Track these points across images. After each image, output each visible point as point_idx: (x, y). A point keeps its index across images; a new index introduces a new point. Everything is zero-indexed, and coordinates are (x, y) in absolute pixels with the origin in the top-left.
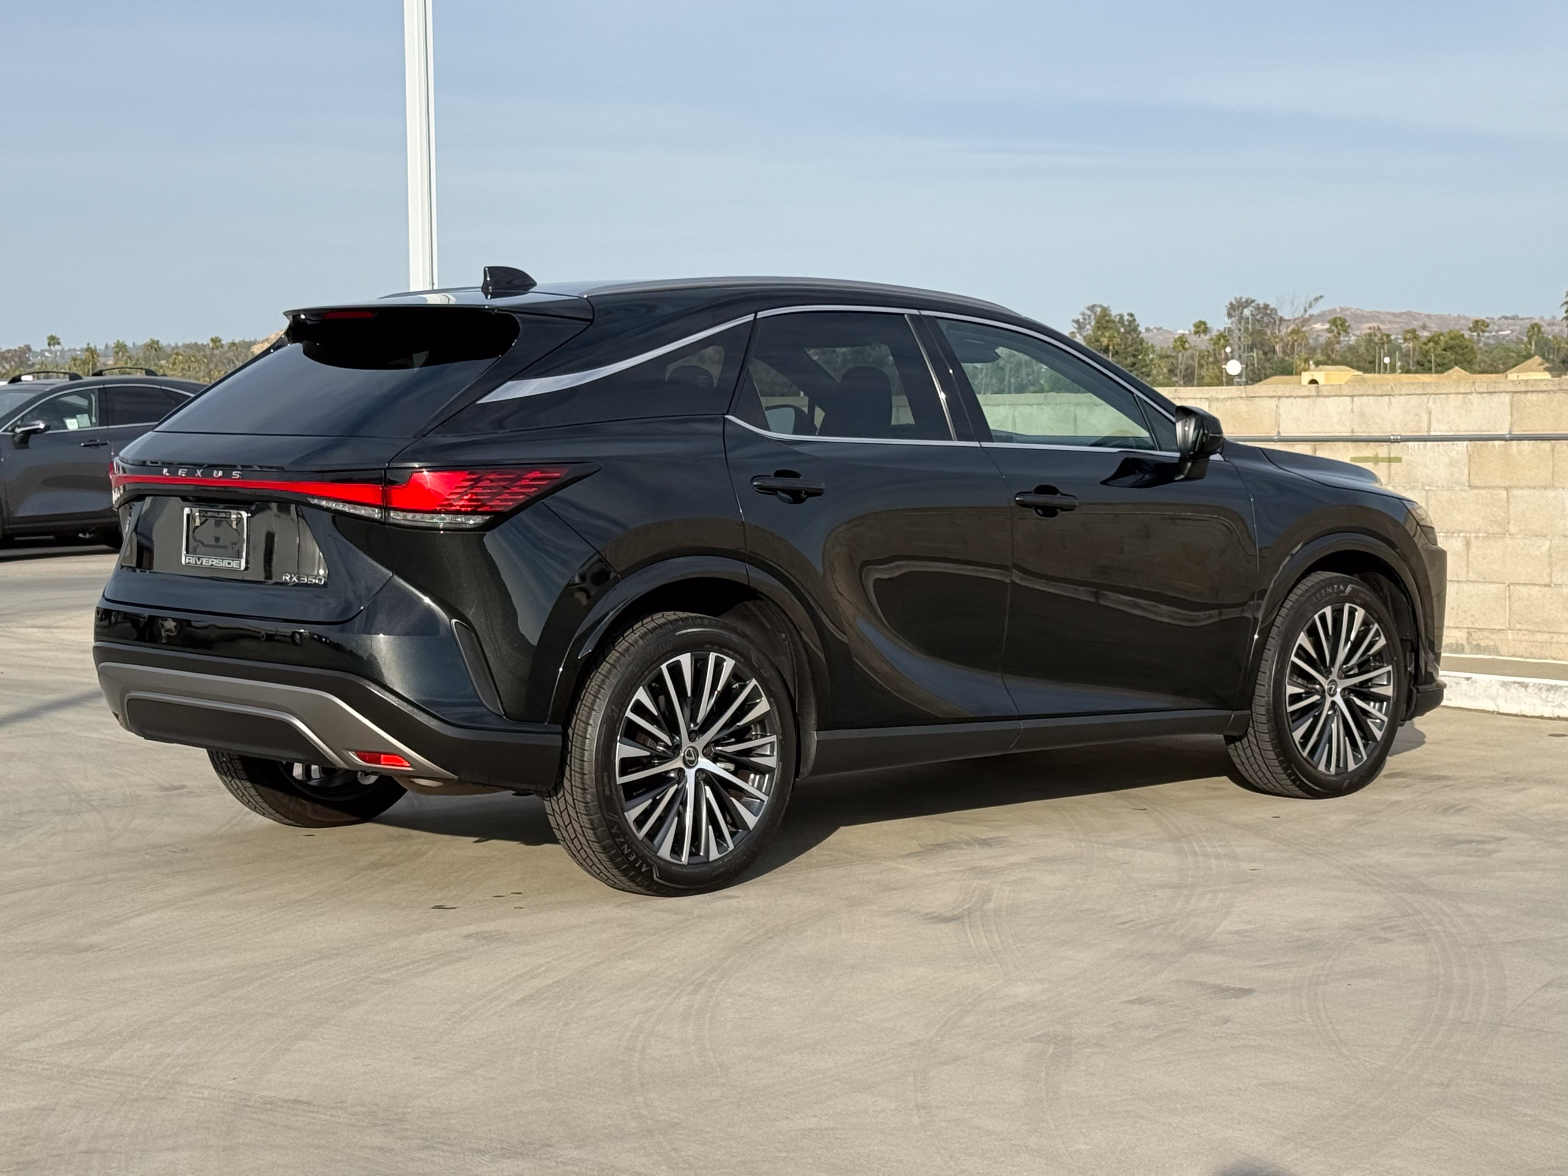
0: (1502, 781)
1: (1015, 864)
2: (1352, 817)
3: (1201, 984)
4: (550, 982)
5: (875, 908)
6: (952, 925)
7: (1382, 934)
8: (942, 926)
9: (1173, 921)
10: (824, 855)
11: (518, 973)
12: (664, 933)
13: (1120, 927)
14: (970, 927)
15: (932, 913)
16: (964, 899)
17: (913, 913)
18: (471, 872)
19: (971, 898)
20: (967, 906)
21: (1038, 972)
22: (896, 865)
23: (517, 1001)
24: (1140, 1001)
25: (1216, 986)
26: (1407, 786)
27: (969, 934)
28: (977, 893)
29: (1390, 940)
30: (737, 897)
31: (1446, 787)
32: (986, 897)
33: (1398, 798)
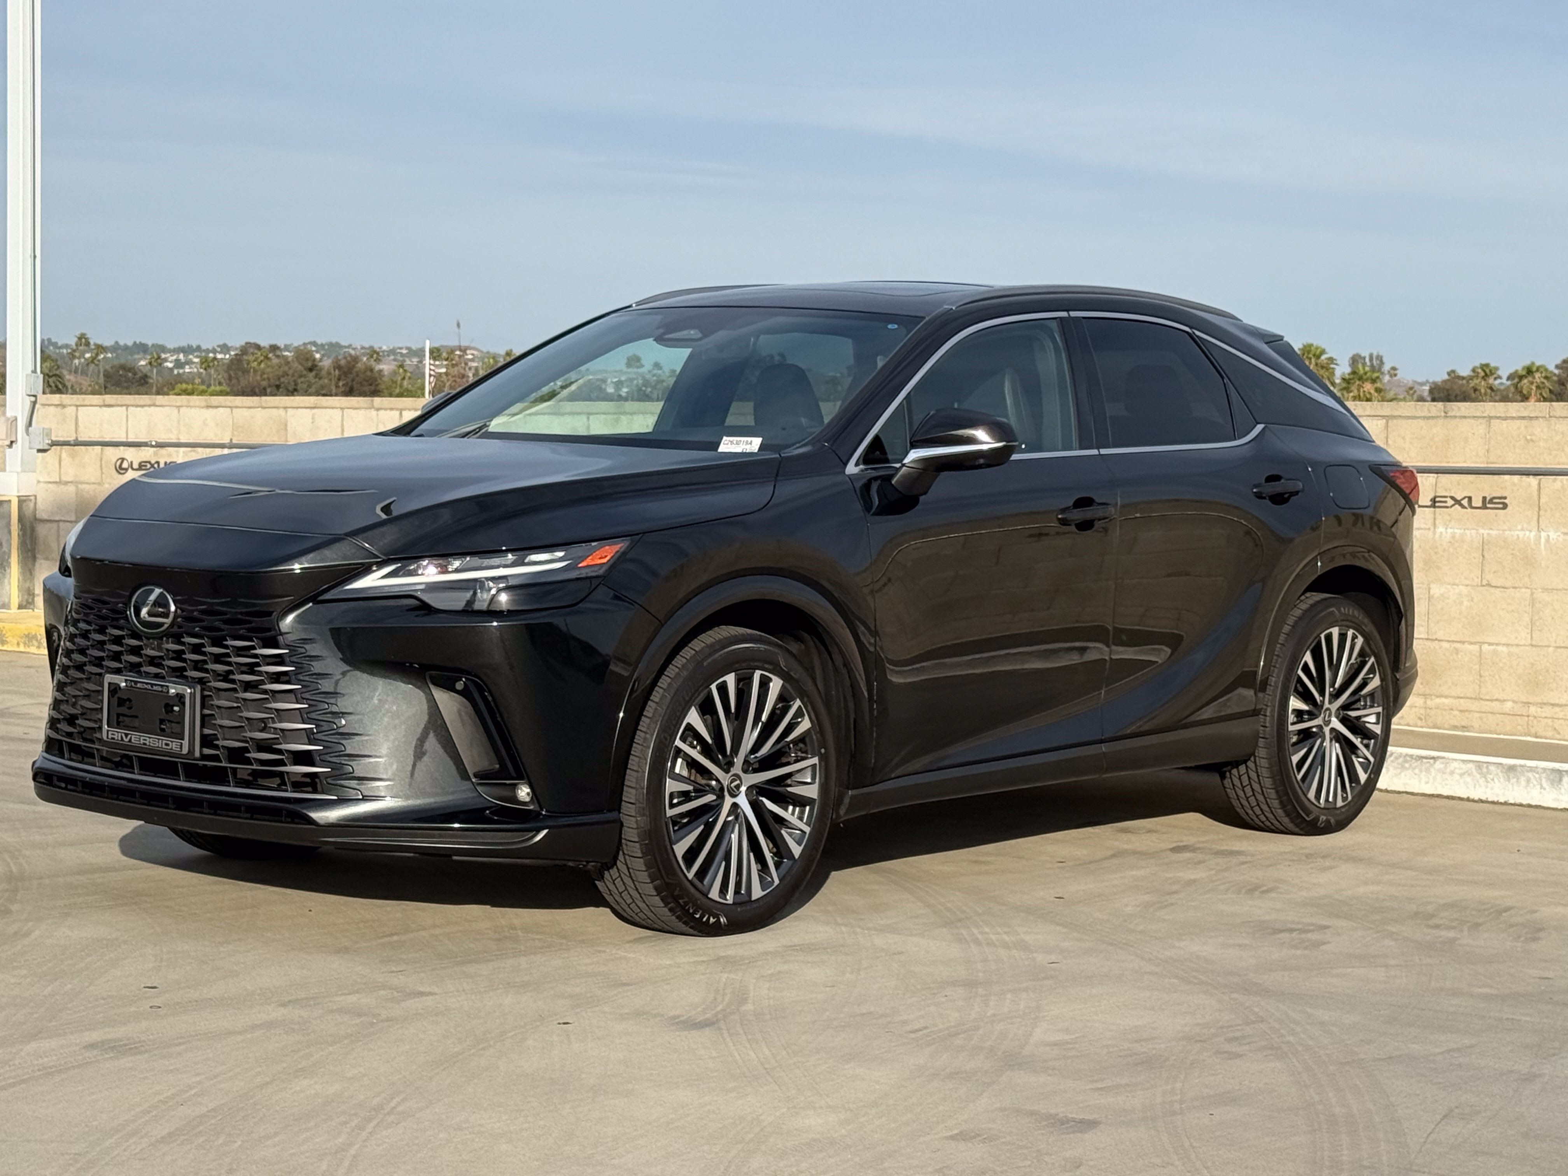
0: (1304, 858)
1: (766, 953)
2: (1147, 898)
3: (1032, 1113)
4: (204, 1110)
5: (606, 1009)
6: (707, 1030)
7: (1227, 1047)
8: (695, 1033)
9: (977, 1029)
10: (534, 940)
11: (161, 1097)
12: (346, 1042)
13: (913, 1036)
14: (730, 1035)
15: (679, 1017)
16: (715, 999)
17: (655, 1016)
18: (89, 959)
19: (724, 995)
20: (720, 1008)
21: (828, 1096)
22: (623, 954)
23: (162, 1138)
24: (962, 1137)
25: (1050, 1116)
26: (1200, 862)
27: (731, 1044)
28: (728, 991)
29: (1241, 1056)
30: (431, 994)
31: (1243, 863)
32: (741, 998)
33: (1193, 877)
